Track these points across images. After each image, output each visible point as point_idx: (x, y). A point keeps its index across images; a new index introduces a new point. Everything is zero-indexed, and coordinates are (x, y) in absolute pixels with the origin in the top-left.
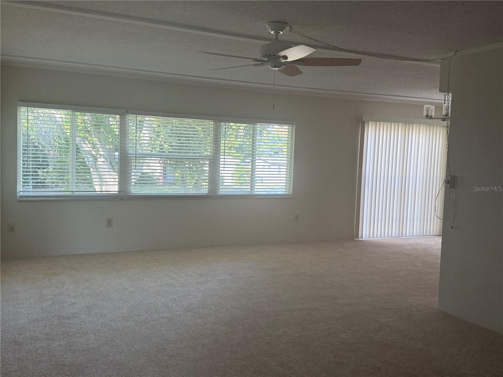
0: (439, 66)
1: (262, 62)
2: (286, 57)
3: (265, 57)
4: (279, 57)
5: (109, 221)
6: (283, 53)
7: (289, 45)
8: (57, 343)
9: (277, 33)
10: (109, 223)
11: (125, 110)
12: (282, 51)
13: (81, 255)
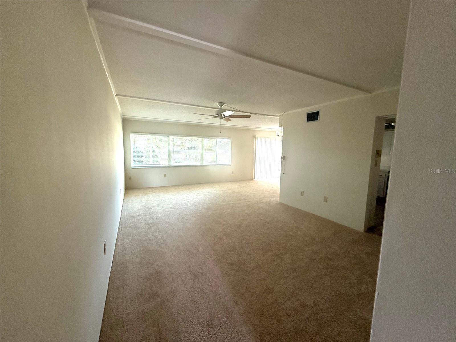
0: (279, 117)
1: (216, 117)
2: (224, 115)
3: (217, 115)
4: (222, 115)
5: (165, 175)
6: (222, 114)
7: (225, 111)
8: (147, 216)
9: (221, 106)
10: (165, 176)
11: (169, 135)
12: (223, 112)
13: (156, 187)
